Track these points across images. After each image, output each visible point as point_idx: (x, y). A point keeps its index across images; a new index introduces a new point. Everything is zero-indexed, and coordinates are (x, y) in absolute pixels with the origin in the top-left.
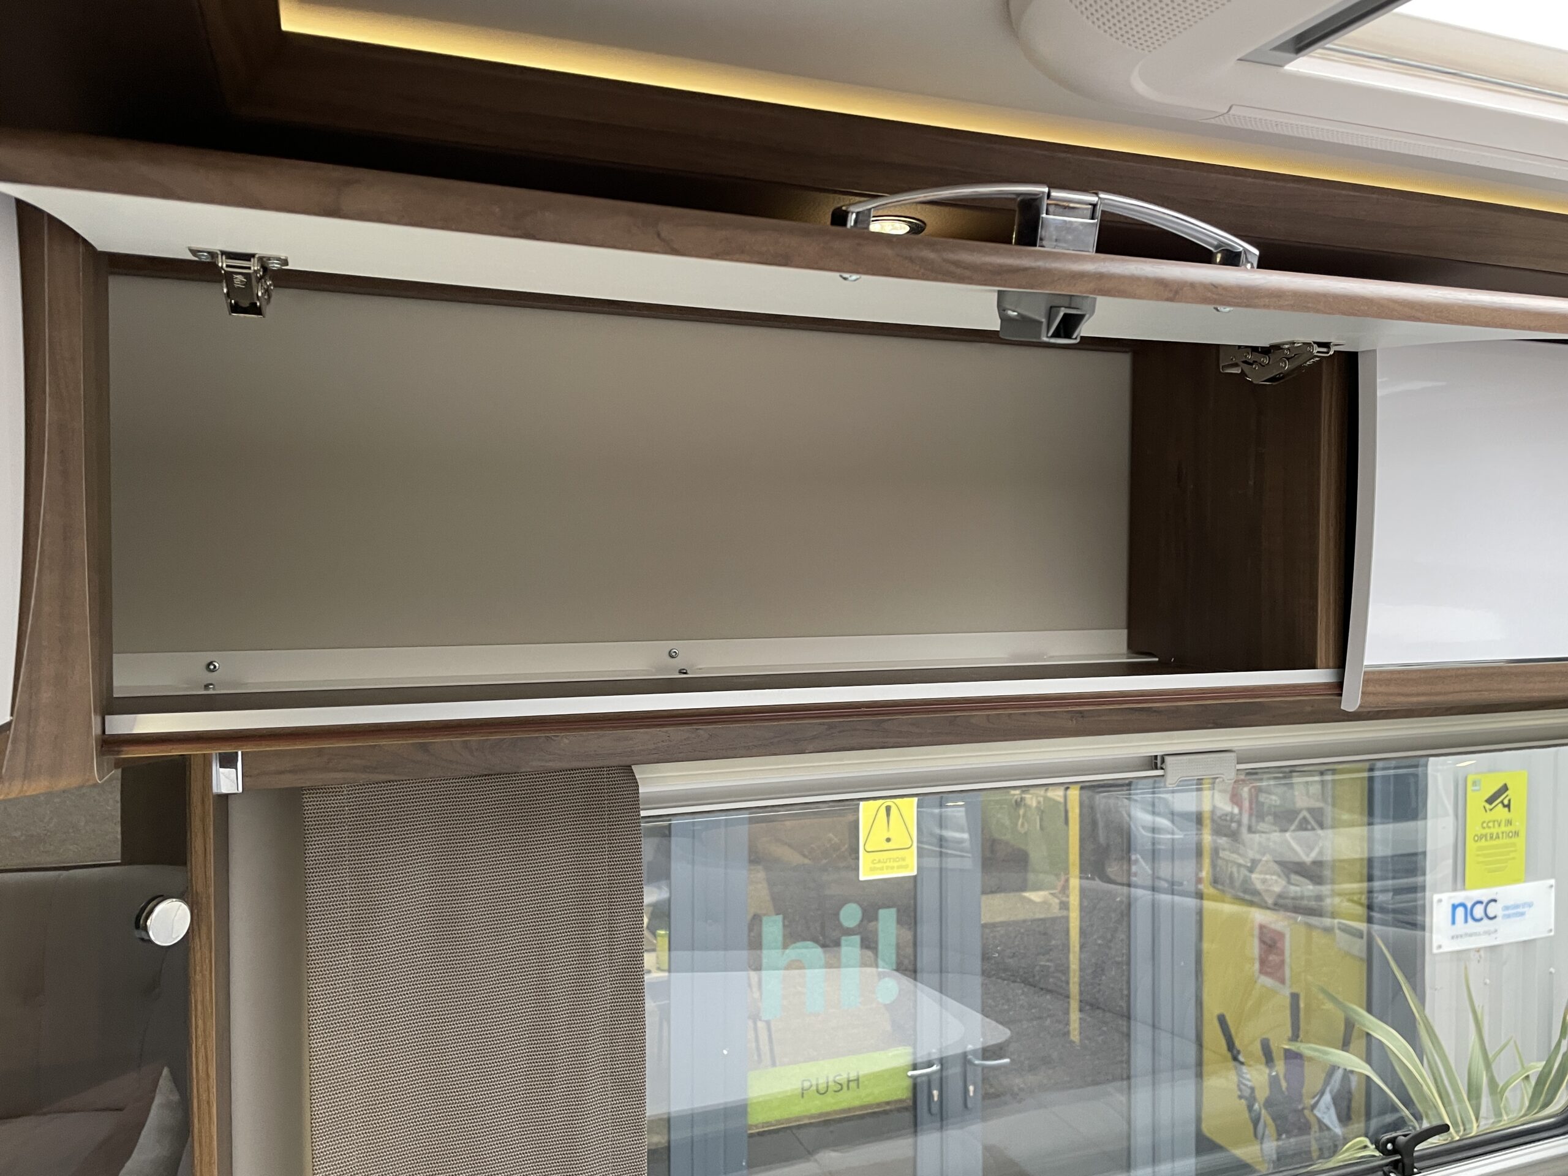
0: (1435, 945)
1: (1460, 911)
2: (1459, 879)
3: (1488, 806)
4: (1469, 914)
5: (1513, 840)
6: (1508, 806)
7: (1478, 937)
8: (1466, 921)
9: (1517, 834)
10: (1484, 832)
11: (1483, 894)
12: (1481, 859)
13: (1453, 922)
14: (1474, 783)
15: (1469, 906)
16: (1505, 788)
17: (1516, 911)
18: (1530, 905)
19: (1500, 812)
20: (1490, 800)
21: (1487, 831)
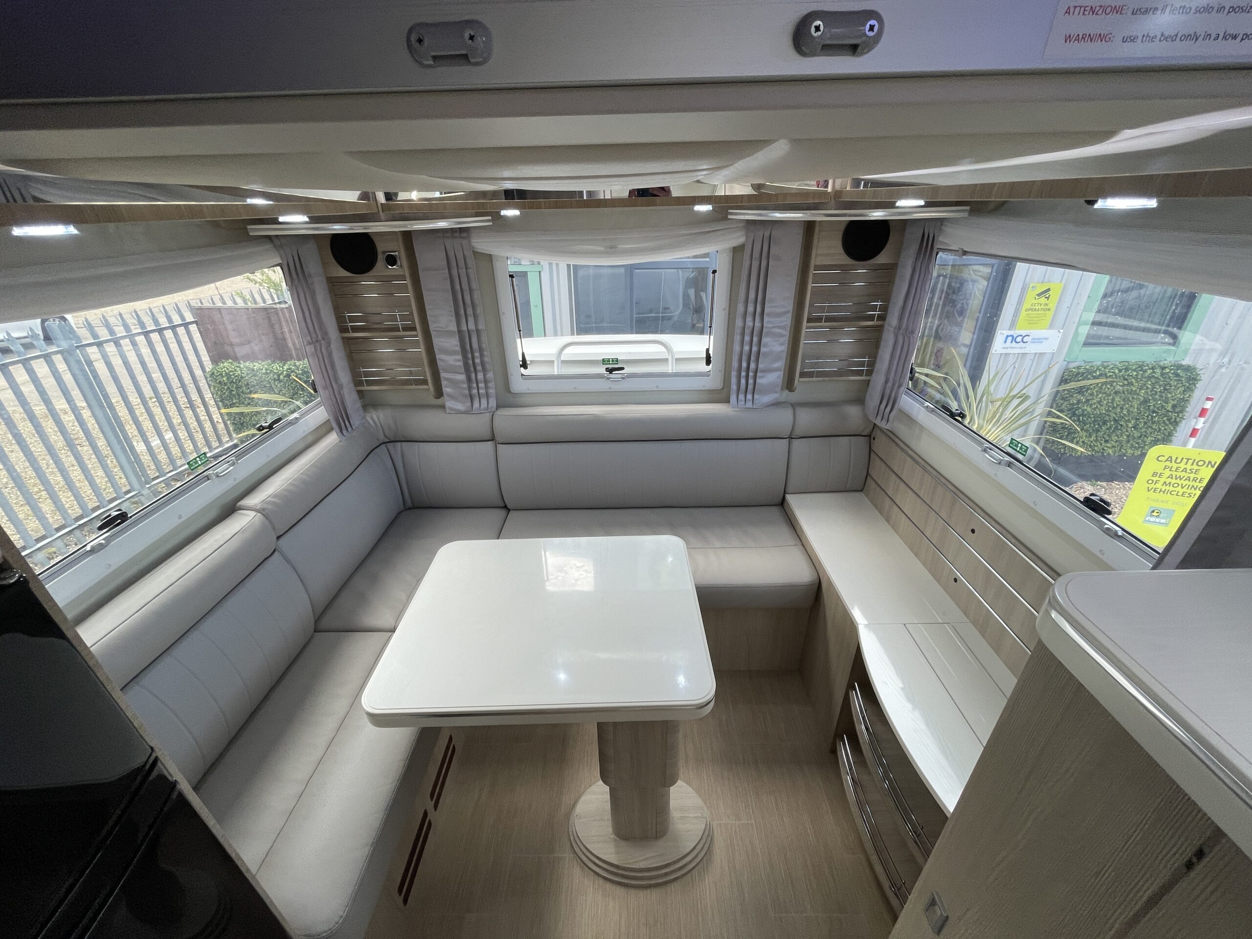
0: (994, 350)
1: (1010, 339)
2: (1013, 326)
3: (1037, 297)
4: (1014, 339)
5: (1047, 312)
6: (1048, 298)
7: (1016, 349)
8: (1012, 342)
9: (1049, 310)
10: (1032, 307)
11: (1023, 333)
12: (1027, 318)
13: (1005, 342)
14: (1033, 287)
15: (1015, 337)
16: (1049, 290)
17: (1038, 341)
18: (1046, 339)
19: (1043, 300)
20: (1038, 295)
21: (1034, 307)
